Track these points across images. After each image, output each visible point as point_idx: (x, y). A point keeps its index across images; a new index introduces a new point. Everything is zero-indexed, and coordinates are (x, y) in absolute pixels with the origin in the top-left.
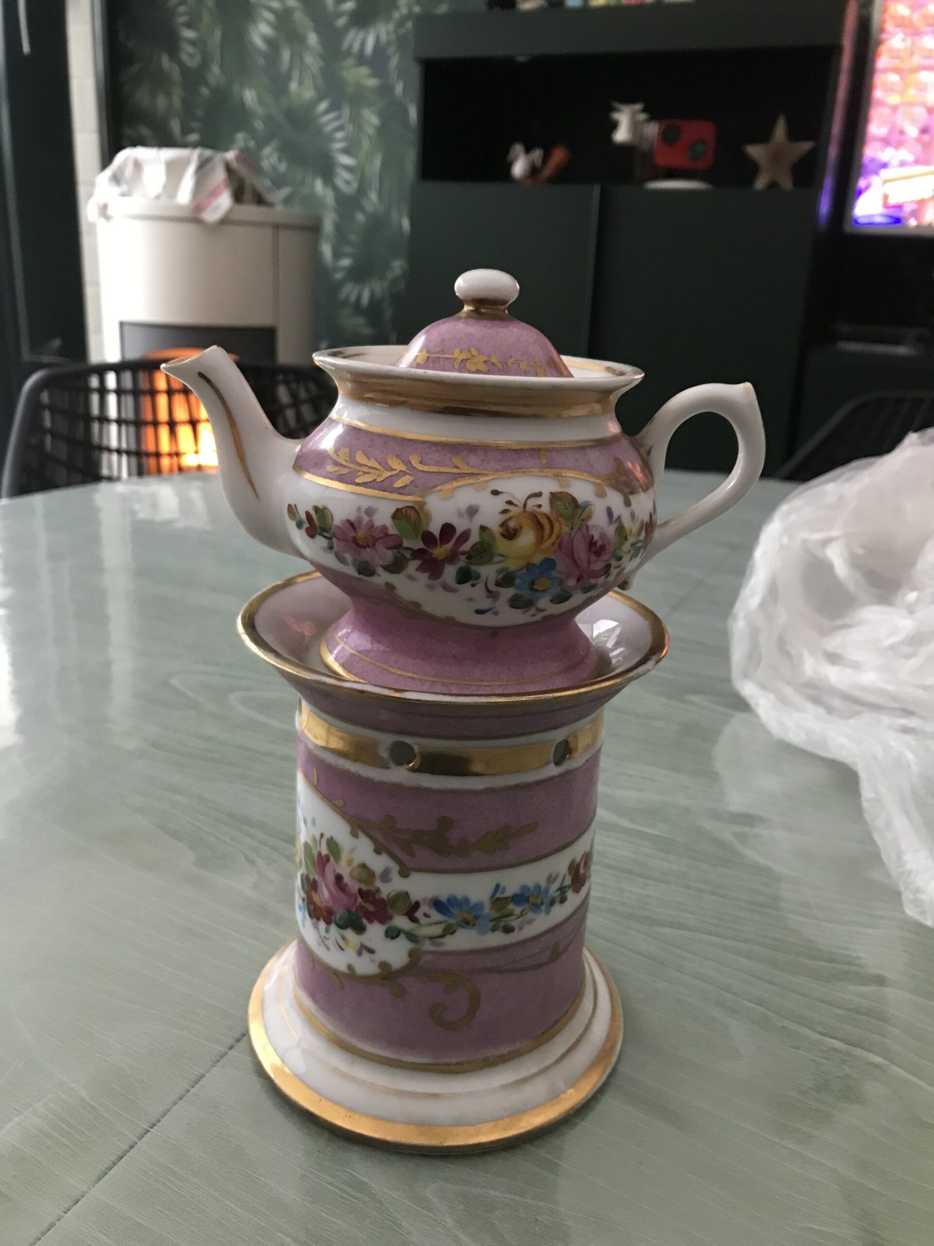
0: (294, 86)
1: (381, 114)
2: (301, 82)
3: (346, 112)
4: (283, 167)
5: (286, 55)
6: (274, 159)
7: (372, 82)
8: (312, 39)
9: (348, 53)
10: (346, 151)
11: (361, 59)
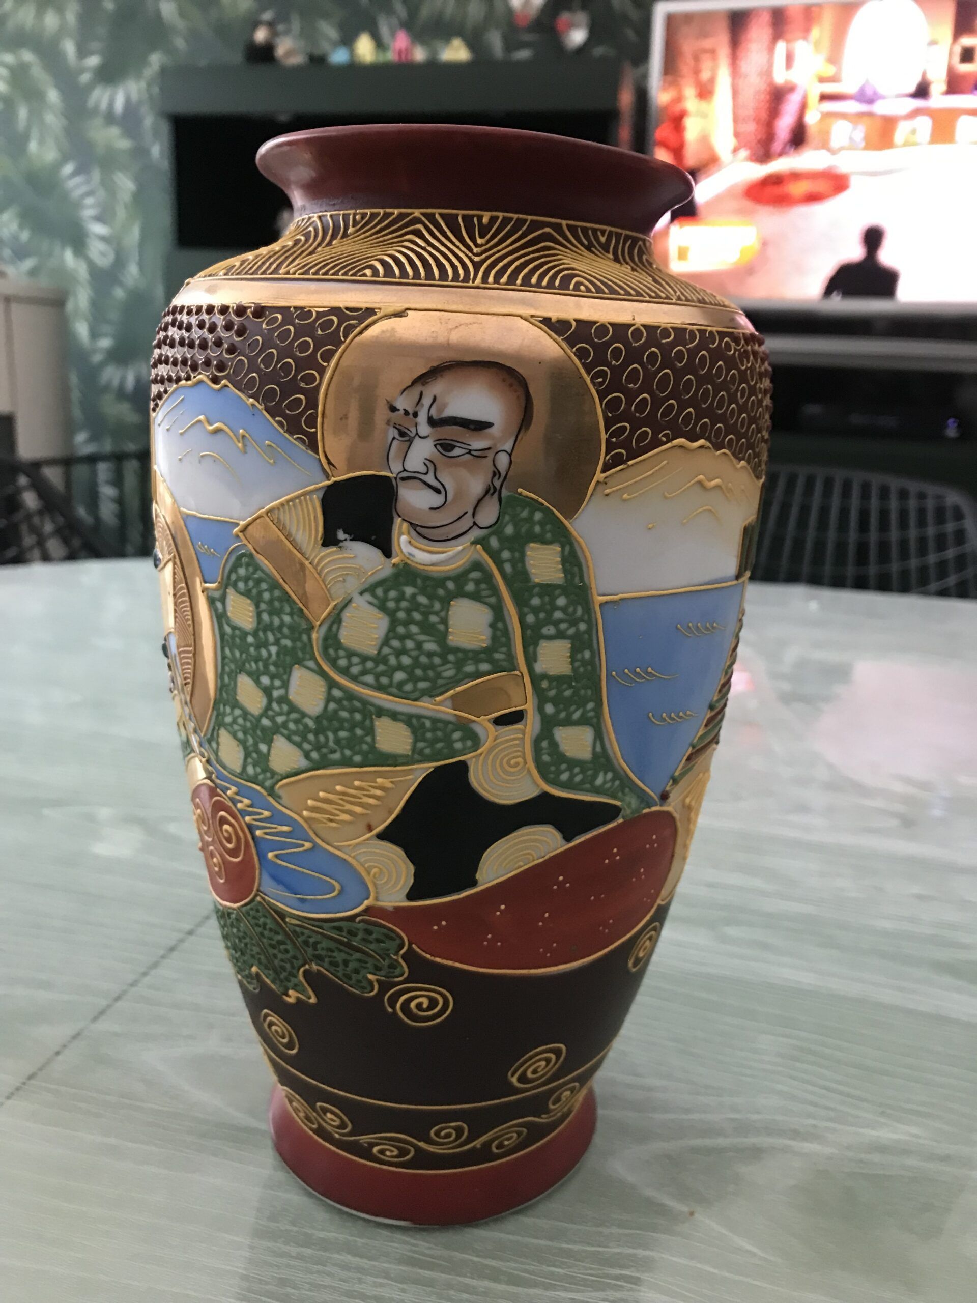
0: (33, 146)
1: (137, 179)
2: (41, 142)
3: (96, 175)
4: (25, 236)
5: (23, 113)
6: (14, 227)
7: (124, 144)
8: (53, 96)
9: (95, 111)
10: (99, 219)
11: (110, 118)
